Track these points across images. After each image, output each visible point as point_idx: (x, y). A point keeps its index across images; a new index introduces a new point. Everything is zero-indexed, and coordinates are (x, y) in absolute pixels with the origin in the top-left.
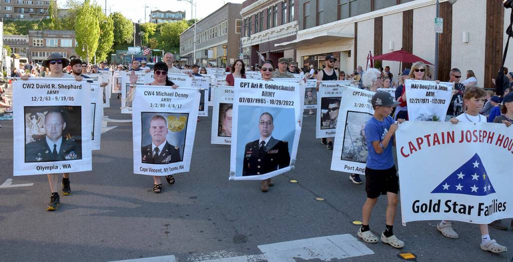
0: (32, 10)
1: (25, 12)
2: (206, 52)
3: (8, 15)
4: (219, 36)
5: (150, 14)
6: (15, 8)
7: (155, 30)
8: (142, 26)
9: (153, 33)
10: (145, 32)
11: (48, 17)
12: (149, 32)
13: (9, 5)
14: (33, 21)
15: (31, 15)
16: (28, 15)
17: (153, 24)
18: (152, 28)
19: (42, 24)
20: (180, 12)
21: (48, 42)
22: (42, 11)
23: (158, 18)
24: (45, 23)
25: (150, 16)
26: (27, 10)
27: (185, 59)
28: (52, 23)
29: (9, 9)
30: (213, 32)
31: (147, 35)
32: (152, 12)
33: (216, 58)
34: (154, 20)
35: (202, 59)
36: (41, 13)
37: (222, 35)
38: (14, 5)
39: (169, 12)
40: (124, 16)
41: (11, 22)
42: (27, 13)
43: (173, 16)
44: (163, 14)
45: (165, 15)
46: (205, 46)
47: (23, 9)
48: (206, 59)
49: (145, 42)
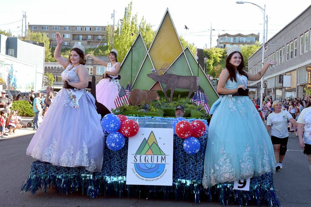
0: (90, 37)
1: (83, 40)
2: (281, 79)
3: (66, 43)
4: (301, 54)
5: (218, 38)
6: (73, 35)
7: (221, 56)
8: (206, 52)
9: (219, 60)
10: (209, 58)
11: (106, 44)
12: (214, 58)
13: (67, 33)
14: (90, 49)
15: (88, 42)
16: (86, 42)
17: (219, 50)
18: (217, 54)
19: (99, 52)
20: (252, 35)
21: (98, 70)
22: (100, 37)
23: (227, 43)
24: (101, 50)
25: (217, 40)
26: (85, 37)
27: (254, 90)
28: (108, 50)
29: (67, 36)
30: (292, 48)
31: (211, 62)
32: (219, 36)
33: (295, 86)
34: (222, 45)
35: (275, 89)
36: (99, 40)
37: (305, 51)
38: (72, 32)
39: (240, 35)
40: (185, 40)
41: (67, 49)
42: (85, 40)
43: (244, 39)
44: (232, 39)
45: (234, 39)
46: (280, 71)
47: (81, 36)
48: (281, 89)
49: (209, 70)
